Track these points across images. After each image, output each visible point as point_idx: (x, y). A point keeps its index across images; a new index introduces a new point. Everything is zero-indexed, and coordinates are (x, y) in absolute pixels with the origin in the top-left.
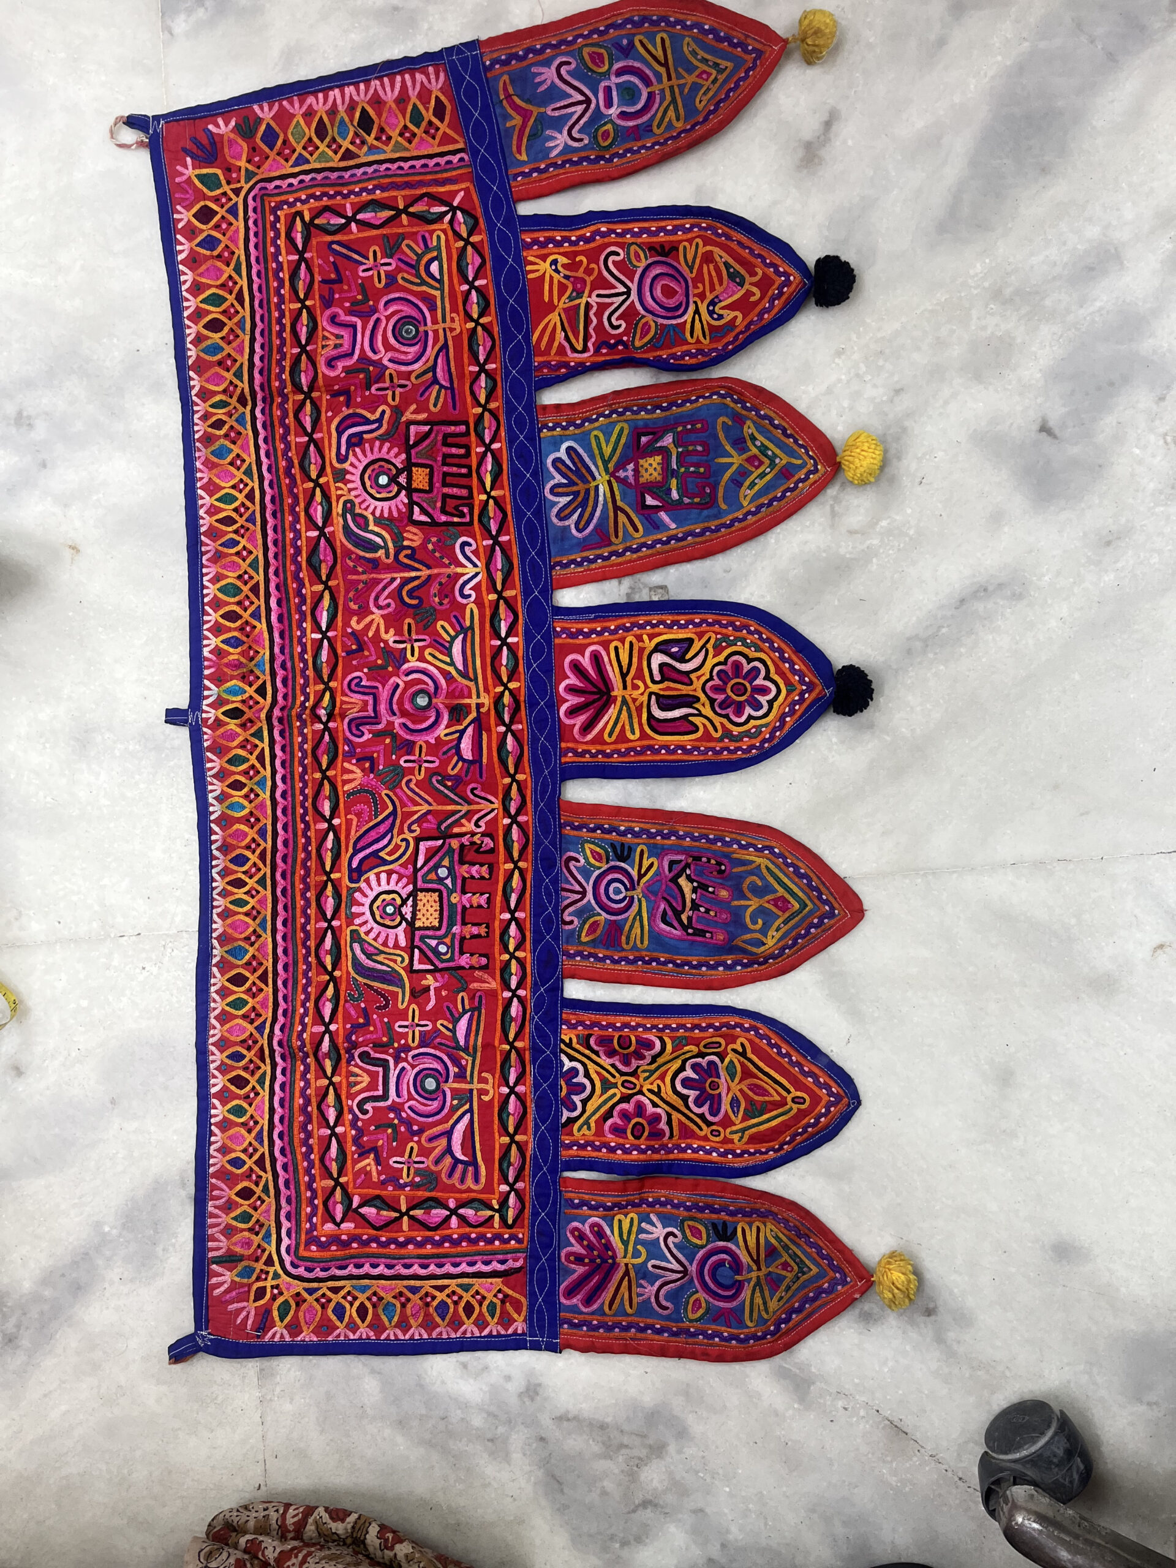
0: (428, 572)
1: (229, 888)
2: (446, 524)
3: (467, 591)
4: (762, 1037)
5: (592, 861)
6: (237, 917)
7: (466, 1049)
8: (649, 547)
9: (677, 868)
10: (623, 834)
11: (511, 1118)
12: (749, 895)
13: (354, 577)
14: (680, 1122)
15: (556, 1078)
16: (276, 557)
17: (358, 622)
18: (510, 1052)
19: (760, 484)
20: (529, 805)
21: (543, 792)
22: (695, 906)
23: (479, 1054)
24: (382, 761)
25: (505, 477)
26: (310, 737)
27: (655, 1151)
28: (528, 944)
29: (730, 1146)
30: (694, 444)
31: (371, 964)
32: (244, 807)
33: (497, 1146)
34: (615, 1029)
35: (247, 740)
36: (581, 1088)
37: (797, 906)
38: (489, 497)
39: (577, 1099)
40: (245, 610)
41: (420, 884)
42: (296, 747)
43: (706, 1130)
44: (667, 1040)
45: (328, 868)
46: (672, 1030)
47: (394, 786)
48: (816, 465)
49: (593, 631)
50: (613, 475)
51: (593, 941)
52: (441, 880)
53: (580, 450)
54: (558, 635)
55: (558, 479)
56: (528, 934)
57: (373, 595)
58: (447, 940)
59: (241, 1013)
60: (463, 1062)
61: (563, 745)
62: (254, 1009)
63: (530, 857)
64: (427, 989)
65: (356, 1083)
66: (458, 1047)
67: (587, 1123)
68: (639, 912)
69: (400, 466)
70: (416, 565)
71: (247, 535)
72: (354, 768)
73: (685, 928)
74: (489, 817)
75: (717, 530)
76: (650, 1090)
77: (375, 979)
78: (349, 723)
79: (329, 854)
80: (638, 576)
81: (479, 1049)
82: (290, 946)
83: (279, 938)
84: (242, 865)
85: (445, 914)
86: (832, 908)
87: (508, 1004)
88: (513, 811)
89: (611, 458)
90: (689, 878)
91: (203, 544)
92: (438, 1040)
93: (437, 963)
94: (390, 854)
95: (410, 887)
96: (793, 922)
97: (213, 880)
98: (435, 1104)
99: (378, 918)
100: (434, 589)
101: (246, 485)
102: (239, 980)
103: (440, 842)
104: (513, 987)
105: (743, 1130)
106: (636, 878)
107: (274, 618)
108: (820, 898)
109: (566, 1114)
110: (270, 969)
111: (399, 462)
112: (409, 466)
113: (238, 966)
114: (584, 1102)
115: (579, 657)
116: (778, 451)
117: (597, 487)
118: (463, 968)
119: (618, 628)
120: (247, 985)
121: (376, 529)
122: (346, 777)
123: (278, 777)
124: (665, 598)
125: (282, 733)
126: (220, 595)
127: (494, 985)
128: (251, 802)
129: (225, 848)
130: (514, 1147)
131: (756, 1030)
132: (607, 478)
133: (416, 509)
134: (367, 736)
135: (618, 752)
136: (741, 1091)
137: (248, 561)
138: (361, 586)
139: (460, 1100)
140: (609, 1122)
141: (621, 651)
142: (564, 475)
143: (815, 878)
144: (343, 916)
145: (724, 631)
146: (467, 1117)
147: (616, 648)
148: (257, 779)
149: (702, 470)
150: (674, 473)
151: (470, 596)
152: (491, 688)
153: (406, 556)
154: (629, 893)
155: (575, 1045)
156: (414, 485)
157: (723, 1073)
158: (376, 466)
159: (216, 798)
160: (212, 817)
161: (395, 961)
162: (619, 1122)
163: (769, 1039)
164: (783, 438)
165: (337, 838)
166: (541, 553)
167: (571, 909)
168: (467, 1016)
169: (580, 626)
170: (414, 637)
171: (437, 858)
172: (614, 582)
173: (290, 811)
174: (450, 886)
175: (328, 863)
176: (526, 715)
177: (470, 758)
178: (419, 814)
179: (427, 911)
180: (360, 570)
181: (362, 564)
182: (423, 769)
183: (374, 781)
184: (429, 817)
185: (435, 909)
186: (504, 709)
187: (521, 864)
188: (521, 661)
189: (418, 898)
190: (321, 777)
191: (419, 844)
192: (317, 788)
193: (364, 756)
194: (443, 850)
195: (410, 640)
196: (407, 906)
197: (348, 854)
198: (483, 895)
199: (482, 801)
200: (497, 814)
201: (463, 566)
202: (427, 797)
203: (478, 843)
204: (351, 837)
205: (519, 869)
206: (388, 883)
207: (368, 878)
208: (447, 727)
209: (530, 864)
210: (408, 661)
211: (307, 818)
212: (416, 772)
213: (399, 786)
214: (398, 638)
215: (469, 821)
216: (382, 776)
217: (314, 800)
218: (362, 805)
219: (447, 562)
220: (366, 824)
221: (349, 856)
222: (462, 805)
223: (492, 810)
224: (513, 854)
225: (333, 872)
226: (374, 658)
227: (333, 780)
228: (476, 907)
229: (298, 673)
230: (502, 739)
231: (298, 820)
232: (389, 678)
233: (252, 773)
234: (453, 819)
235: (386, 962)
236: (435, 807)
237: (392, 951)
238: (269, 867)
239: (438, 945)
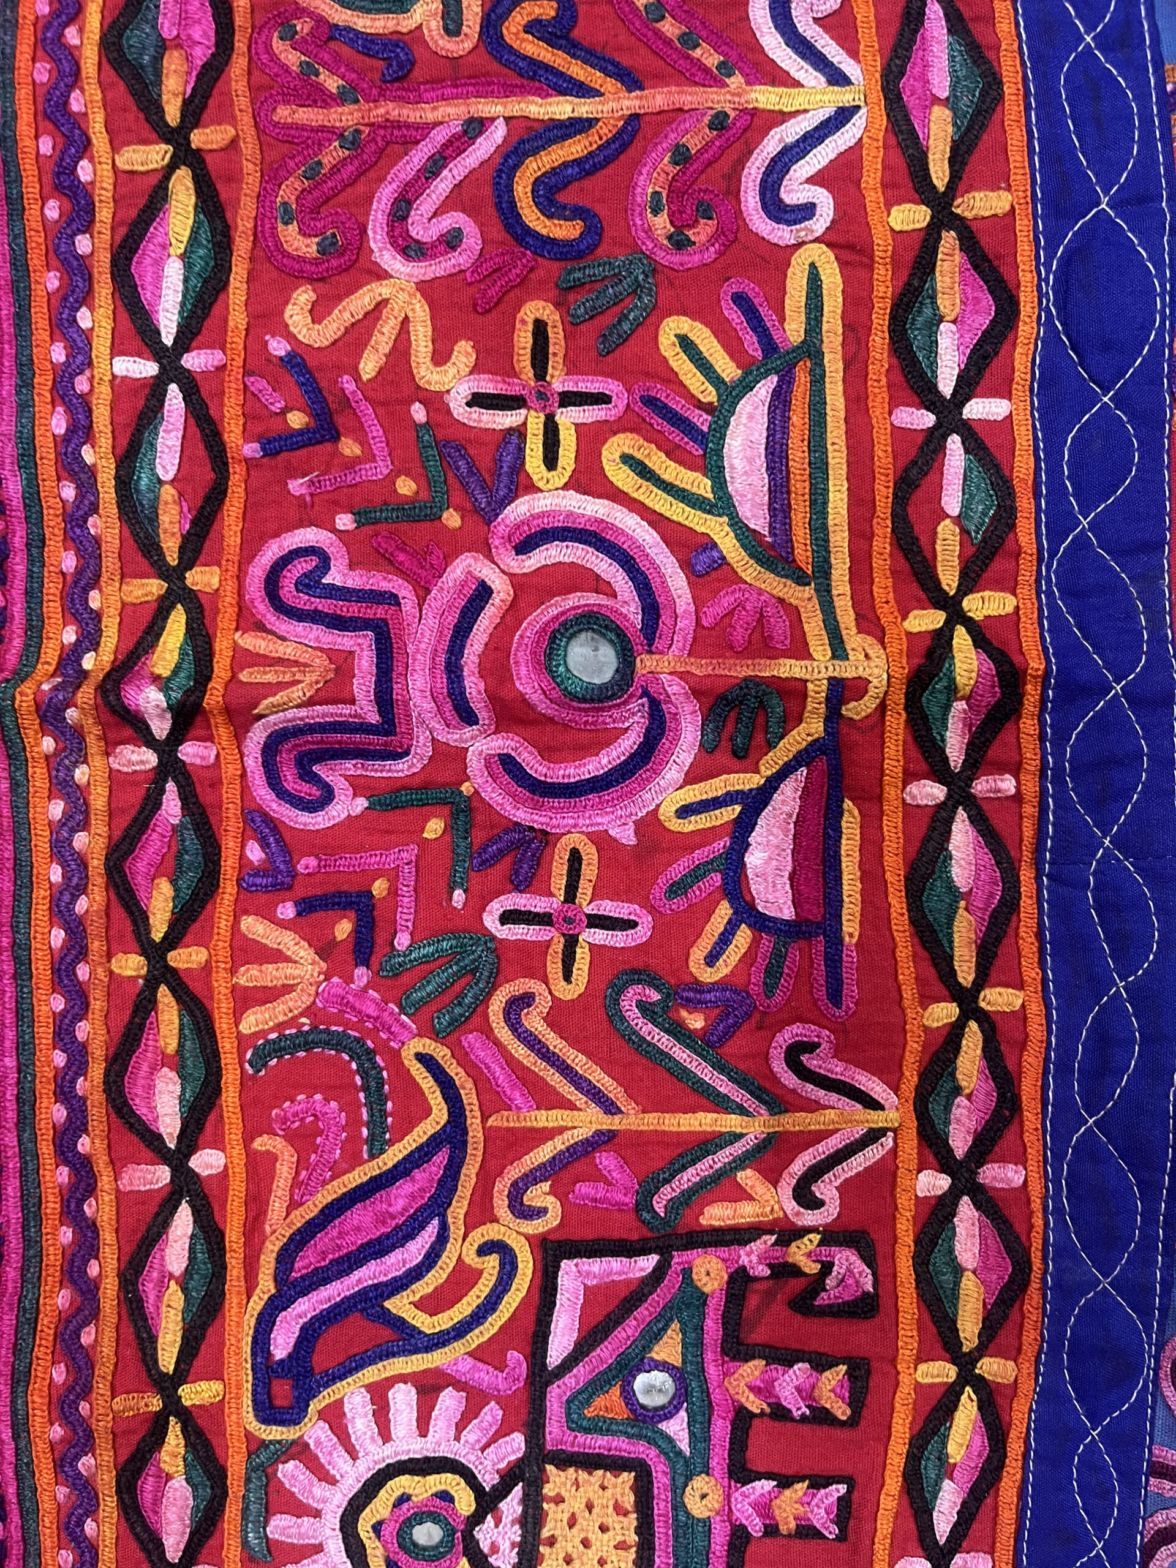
0: (629, 103)
3: (795, 190)
13: (306, 115)
17: (317, 313)
20: (1031, 1116)
21: (1099, 1075)
24: (405, 916)
26: (99, 800)
41: (555, 1431)
42: (42, 843)
47: (457, 1022)
52: (645, 1419)
57: (386, 194)
63: (1028, 1337)
70: (578, 70)
72: (288, 941)
74: (858, 1163)
78: (269, 750)
79: (175, 1297)
85: (662, 1560)
88: (960, 1143)
94: (432, 1305)
95: (515, 1445)
100: (655, 176)
103: (648, 1263)
122: (250, 976)
134: (347, 806)
138: (332, 154)
144: (232, 1553)
151: (808, 210)
152: (886, 612)
153: (534, 26)
165: (209, 1232)
170: (559, 381)
171: (628, 1331)
173: (9, 1114)
174: (684, 1446)
175: (169, 1337)
176: (1042, 737)
177: (788, 913)
178: (558, 1144)
179: (586, 1543)
180: (332, 83)
181: (337, 58)
182: (582, 954)
183: (373, 1000)
184: (606, 1160)
185: (619, 1538)
186: (947, 708)
187: (990, 1367)
188: (1025, 503)
189: (545, 1491)
190: (144, 972)
191: (558, 1267)
192: (126, 1018)
193: (330, 889)
194: (658, 1298)
195: (542, 396)
196: (497, 1523)
197: (255, 1298)
198: (825, 1487)
199: (833, 1098)
200: (894, 1151)
201: (781, 78)
202: (598, 1077)
203: (807, 1270)
204: (268, 1228)
205: (981, 1385)
206: (423, 1426)
207: (339, 1403)
208: (692, 777)
209: (1028, 1367)
210: (532, 488)
211: (84, 1144)
212: (554, 968)
213: (476, 1020)
214: (488, 385)
215: (773, 1178)
216: (405, 979)
217: (116, 1067)
218: (318, 1097)
219: (711, 59)
220: (333, 1178)
221: (259, 1308)
222: (742, 1111)
223: (874, 1136)
224: (955, 1322)
225: (190, 1378)
226: (382, 468)
227: (196, 987)
228: (790, 1536)
229: (54, 526)
230: (927, 839)
231: (46, 1149)
232: (448, 559)
234: (705, 1167)
236: (633, 1118)
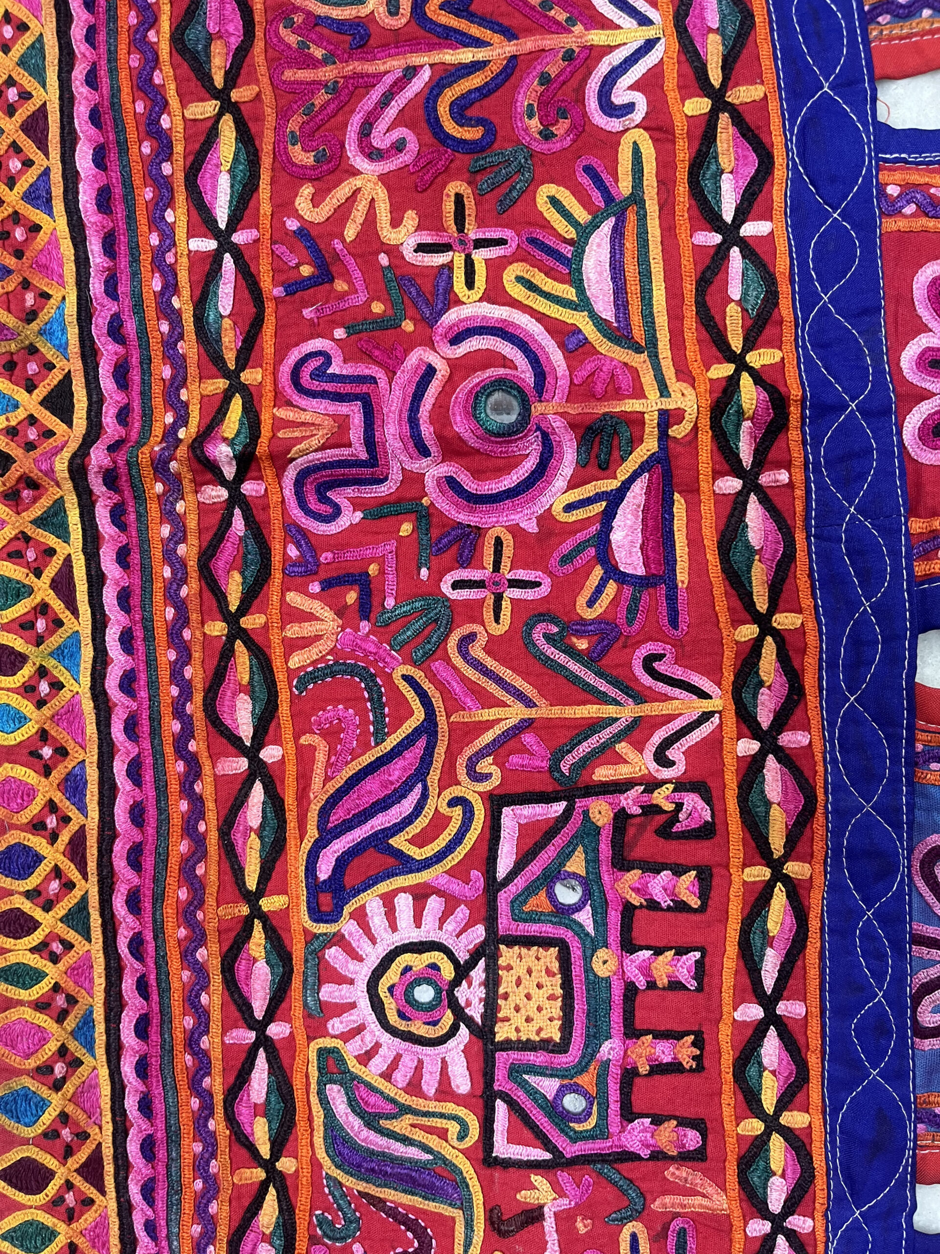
0: (511, 48)
3: (621, 95)
6: (14, 1014)
13: (303, 75)
16: (90, 37)
17: (316, 201)
20: (812, 698)
21: (857, 665)
24: (391, 584)
26: (192, 523)
28: (815, 1091)
31: (377, 1142)
32: (21, 720)
35: (24, 537)
40: (12, 184)
41: (504, 923)
42: (157, 553)
45: (252, 883)
47: (426, 653)
52: (563, 912)
54: (893, 209)
56: (814, 1060)
57: (356, 120)
58: (587, 1080)
61: (917, 525)
62: (72, 1249)
63: (819, 847)
64: (534, 1215)
70: (475, 31)
72: (315, 607)
74: (696, 736)
77: (391, 1182)
78: (299, 483)
79: (254, 842)
82: (157, 1091)
83: (128, 1069)
84: (25, 874)
85: (579, 1006)
88: (765, 719)
93: (560, 1142)
94: (420, 841)
95: (479, 933)
99: (393, 1018)
100: (529, 95)
102: (28, 1176)
103: (559, 808)
104: (775, 1206)
107: (86, 198)
110: (108, 1152)
113: (25, 1142)
118: (632, 1157)
120: (52, 1189)
122: (293, 631)
123: (112, 635)
125: (117, 516)
127: (719, 1201)
128: (40, 704)
134: (350, 518)
137: (17, 51)
138: (321, 98)
144: (297, 1011)
148: (55, 641)
151: (630, 107)
152: (695, 367)
153: (446, 6)
161: (443, 1134)
165: (274, 800)
170: (473, 233)
171: (550, 853)
173: (145, 728)
174: (590, 929)
175: (252, 868)
176: (804, 443)
177: (641, 571)
178: (497, 730)
179: (528, 997)
180: (318, 53)
181: (321, 37)
182: (506, 605)
183: (373, 642)
184: (528, 739)
185: (550, 992)
186: (738, 426)
187: (794, 868)
188: (784, 288)
189: (500, 962)
190: (225, 632)
191: (501, 812)
192: (216, 663)
193: (341, 572)
194: (568, 830)
195: (462, 242)
196: (470, 985)
197: (305, 841)
198: (686, 954)
199: (677, 692)
200: (721, 725)
201: (607, 24)
202: (519, 683)
203: (666, 808)
204: (312, 796)
205: (787, 881)
206: (418, 921)
207: (363, 907)
208: (573, 485)
209: (819, 868)
210: (459, 302)
211: (192, 746)
212: (488, 614)
213: (440, 652)
214: (427, 238)
215: (640, 747)
216: (392, 627)
217: (210, 695)
218: (340, 707)
219: (561, 16)
220: (352, 760)
221: (308, 847)
222: (618, 703)
223: (706, 716)
224: (767, 839)
225: (267, 893)
226: (362, 297)
227: (259, 640)
228: (664, 989)
229: (156, 350)
230: (732, 515)
232: (406, 352)
233: (41, 625)
234: (593, 742)
235: (419, 1135)
236: (544, 711)
237: (433, 1106)
238: (93, 879)
239: (561, 1092)
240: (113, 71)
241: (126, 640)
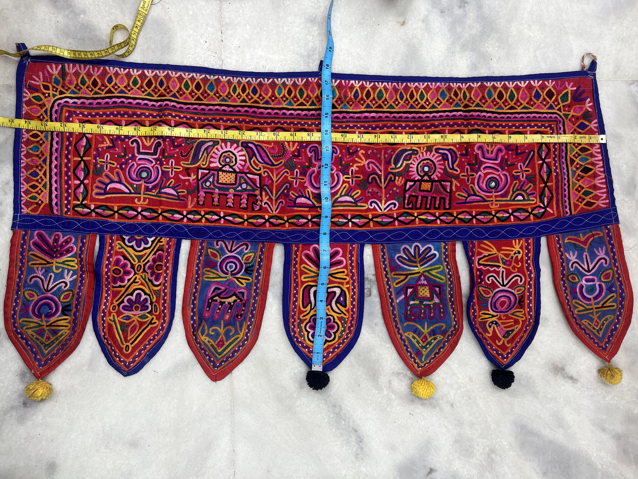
0: (383, 187)
1: (242, 85)
2: (405, 197)
3: (374, 205)
4: (158, 332)
5: (246, 256)
6: (228, 88)
7: (160, 192)
8: (389, 289)
9: (240, 295)
10: (258, 272)
11: (126, 212)
12: (226, 329)
13: (383, 153)
14: (120, 291)
15: (144, 234)
16: (394, 117)
17: (362, 154)
18: (157, 213)
19: (414, 341)
20: (274, 228)
21: (279, 235)
22: (222, 303)
23: (157, 198)
24: (297, 160)
25: (424, 225)
26: (311, 128)
27: (107, 279)
28: (208, 224)
29: (107, 315)
30: (434, 313)
31: (203, 149)
32: (279, 94)
33: (113, 205)
34: (166, 263)
35: (310, 98)
36: (139, 246)
37: (220, 351)
38: (416, 217)
39: (134, 243)
40: (371, 101)
41: (239, 175)
42: (306, 121)
43: (116, 303)
44: (159, 288)
46: (164, 290)
47: (286, 166)
48: (421, 367)
49: (352, 262)
50: (422, 274)
51: (208, 255)
52: (240, 185)
53: (434, 260)
54: (351, 246)
55: (422, 249)
56: (213, 224)
57: (374, 161)
58: (212, 186)
59: (183, 87)
60: (154, 191)
61: (301, 245)
62: (184, 93)
63: (249, 227)
64: (189, 176)
65: (146, 140)
66: (161, 188)
67: (122, 247)
68: (220, 277)
69: (432, 177)
70: (387, 182)
71: (405, 105)
72: (295, 147)
73: (212, 298)
74: (269, 209)
75: (395, 321)
76: (136, 278)
77: (195, 151)
78: (316, 147)
80: (376, 283)
81: (159, 199)
82: (213, 112)
83: (217, 107)
84: (252, 92)
85: (225, 186)
86: (218, 367)
87: (181, 213)
88: (271, 220)
89: (430, 274)
90: (235, 301)
91: (402, 84)
92: (165, 180)
93: (201, 181)
94: (254, 161)
95: (238, 170)
96: (212, 349)
97: (246, 78)
98: (134, 176)
99: (224, 154)
100: (375, 190)
101: (428, 105)
102: (198, 87)
103: (258, 186)
104: (188, 216)
105: (114, 321)
106: (237, 276)
107: (367, 114)
108: (223, 361)
109: (127, 238)
110: (203, 102)
111: (434, 177)
112: (432, 181)
113: (205, 87)
114: (132, 247)
115: (341, 255)
116: (428, 350)
117: (417, 267)
118: (198, 193)
119: (353, 273)
120: (196, 91)
121: (404, 164)
122: (291, 143)
123: (293, 112)
124: (365, 296)
125: (313, 115)
126: (378, 90)
127: (190, 207)
128: (282, 98)
129: (260, 85)
130: (112, 212)
131: (162, 329)
132: (421, 272)
133: (412, 183)
134: (309, 155)
135: (296, 270)
136: (134, 321)
137: (393, 104)
138: (379, 156)
139: (136, 188)
140: (122, 258)
141: (342, 274)
142: (423, 252)
143: (232, 359)
145: (349, 322)
146: (128, 191)
147: (344, 272)
148: (292, 102)
149: (422, 315)
150: (421, 302)
151: (371, 206)
153: (391, 178)
154: (230, 273)
155: (159, 244)
156: (423, 183)
157: (142, 313)
158: (433, 166)
159: (284, 82)
160: (275, 80)
161: (203, 161)
162: (122, 263)
163: (157, 335)
164: (434, 352)
166: (389, 240)
167: (224, 245)
168: (175, 193)
169: (355, 256)
170: (354, 179)
171: (251, 183)
172: (374, 272)
173: (276, 116)
174: (237, 189)
176: (315, 229)
177: (297, 202)
178: (272, 176)
179: (226, 178)
180: (386, 156)
182: (293, 180)
183: (288, 157)
184: (270, 181)
185: (227, 181)
186: (319, 219)
187: (246, 223)
188: (340, 228)
189: (233, 173)
191: (258, 176)
192: (287, 129)
193: (300, 152)
194: (254, 187)
195: (353, 177)
196: (229, 168)
197: (255, 142)
198: (232, 204)
199: (277, 206)
200: (270, 213)
201: (385, 203)
202: (280, 181)
203: (257, 203)
204: (263, 144)
205: (244, 222)
206: (240, 160)
207: (243, 151)
208: (312, 192)
209: (246, 227)
210: (343, 176)
211: (273, 124)
212: (291, 176)
214: (354, 171)
215: (267, 200)
216: (290, 160)
217: (281, 128)
218: (278, 150)
219: (388, 196)
220: (269, 151)
222: (275, 197)
223: (272, 211)
224: (251, 219)
226: (345, 160)
228: (227, 200)
229: (340, 124)
230: (305, 217)
231: (272, 120)
232: (336, 167)
233: (295, 99)
234: (269, 192)
235: (203, 157)
236: (275, 184)
237: (208, 160)
238: (251, 104)
239: (210, 182)
240: (387, 121)
241: (291, 114)
